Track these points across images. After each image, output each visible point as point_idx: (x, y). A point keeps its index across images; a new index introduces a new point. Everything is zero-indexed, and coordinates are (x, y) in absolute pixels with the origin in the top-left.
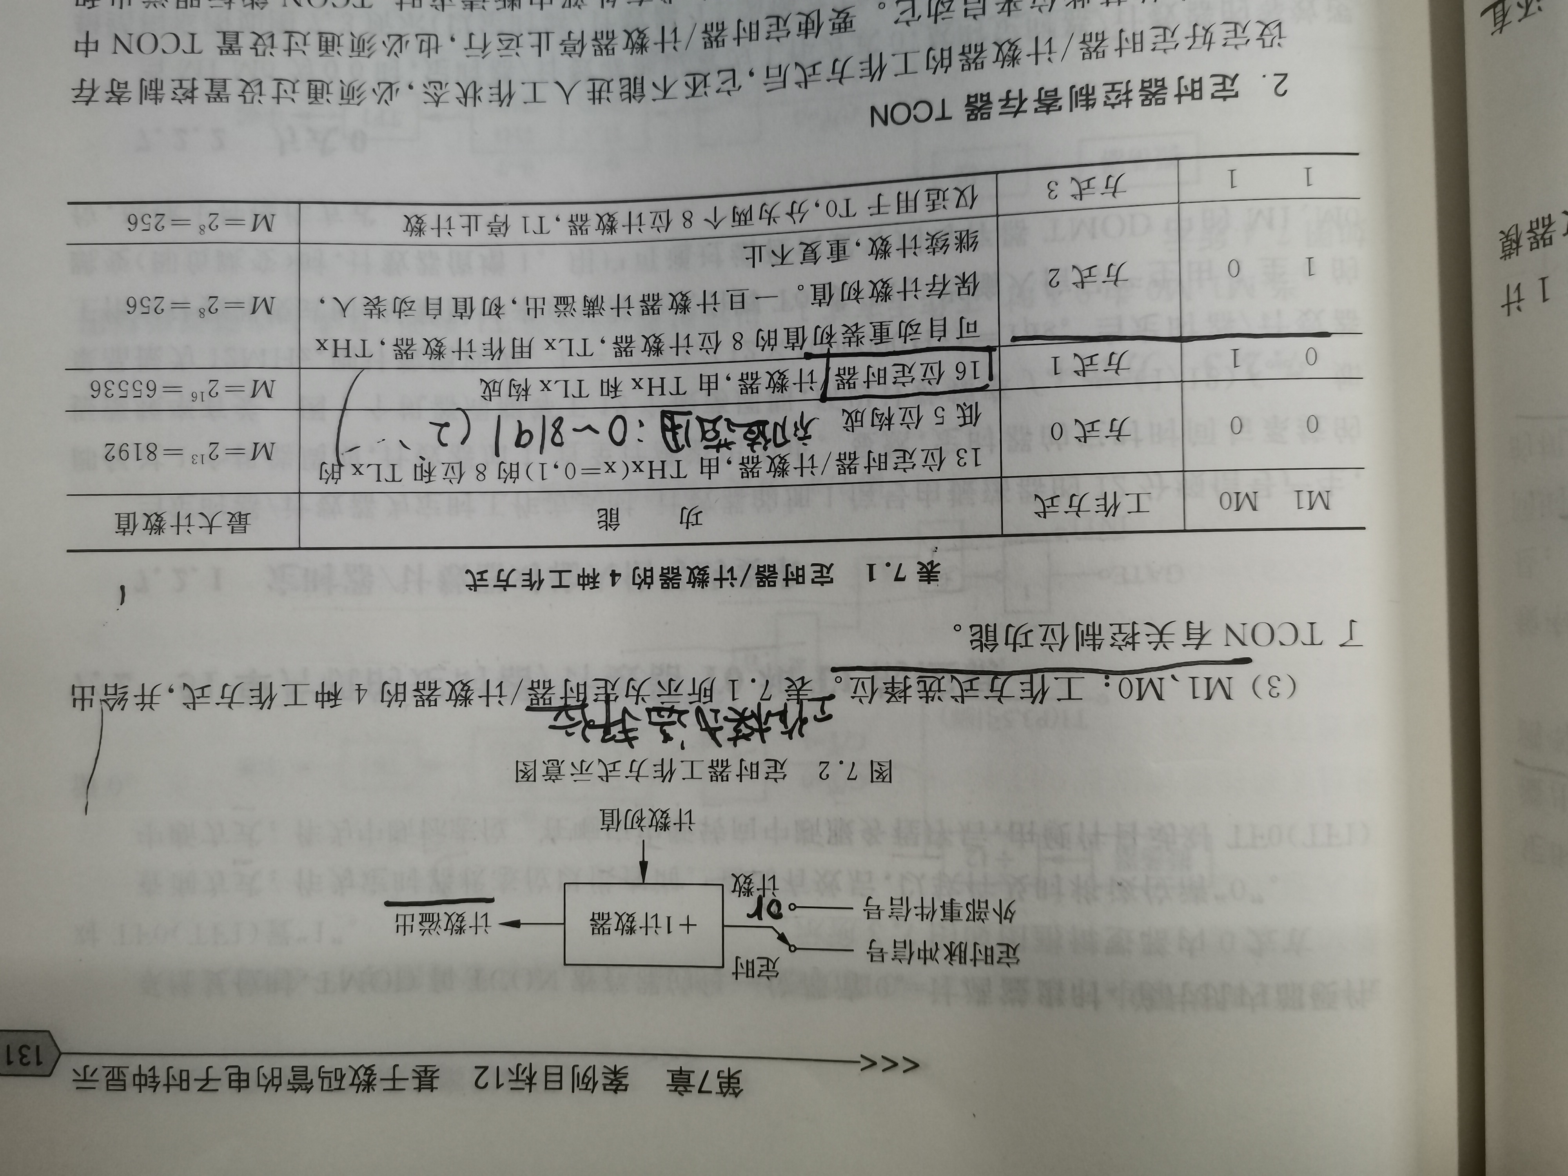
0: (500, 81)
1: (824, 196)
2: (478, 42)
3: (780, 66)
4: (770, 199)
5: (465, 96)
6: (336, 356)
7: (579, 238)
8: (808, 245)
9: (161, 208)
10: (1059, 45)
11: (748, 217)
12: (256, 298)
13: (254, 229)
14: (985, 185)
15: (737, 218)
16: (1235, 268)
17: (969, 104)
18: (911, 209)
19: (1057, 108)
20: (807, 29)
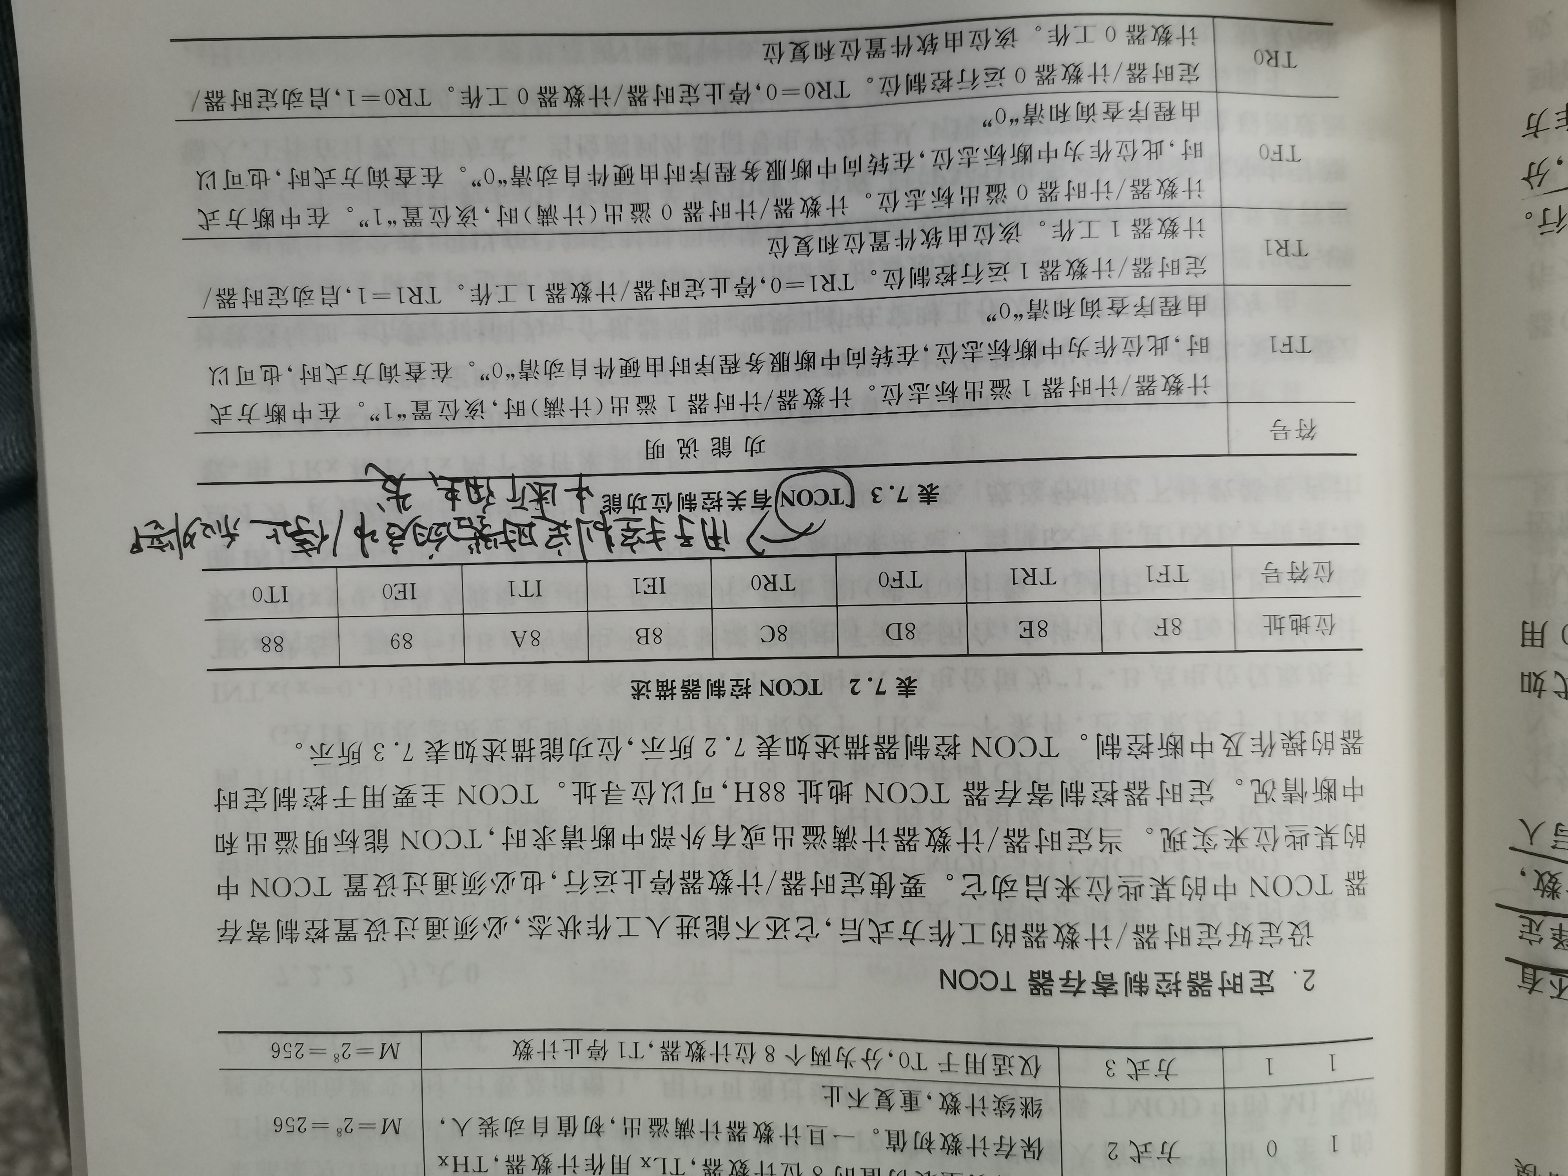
0: (597, 916)
1: (898, 1048)
2: (576, 879)
3: (855, 920)
4: (847, 1044)
5: (566, 929)
6: (456, 1171)
7: (670, 1064)
8: (883, 1092)
9: (301, 1038)
10: (1114, 934)
11: (826, 1058)
12: (385, 1120)
13: (382, 1057)
14: (1047, 1057)
15: (816, 1058)
16: (1272, 1149)
17: (1032, 979)
18: (979, 1071)
19: (1113, 991)
20: (879, 889)
